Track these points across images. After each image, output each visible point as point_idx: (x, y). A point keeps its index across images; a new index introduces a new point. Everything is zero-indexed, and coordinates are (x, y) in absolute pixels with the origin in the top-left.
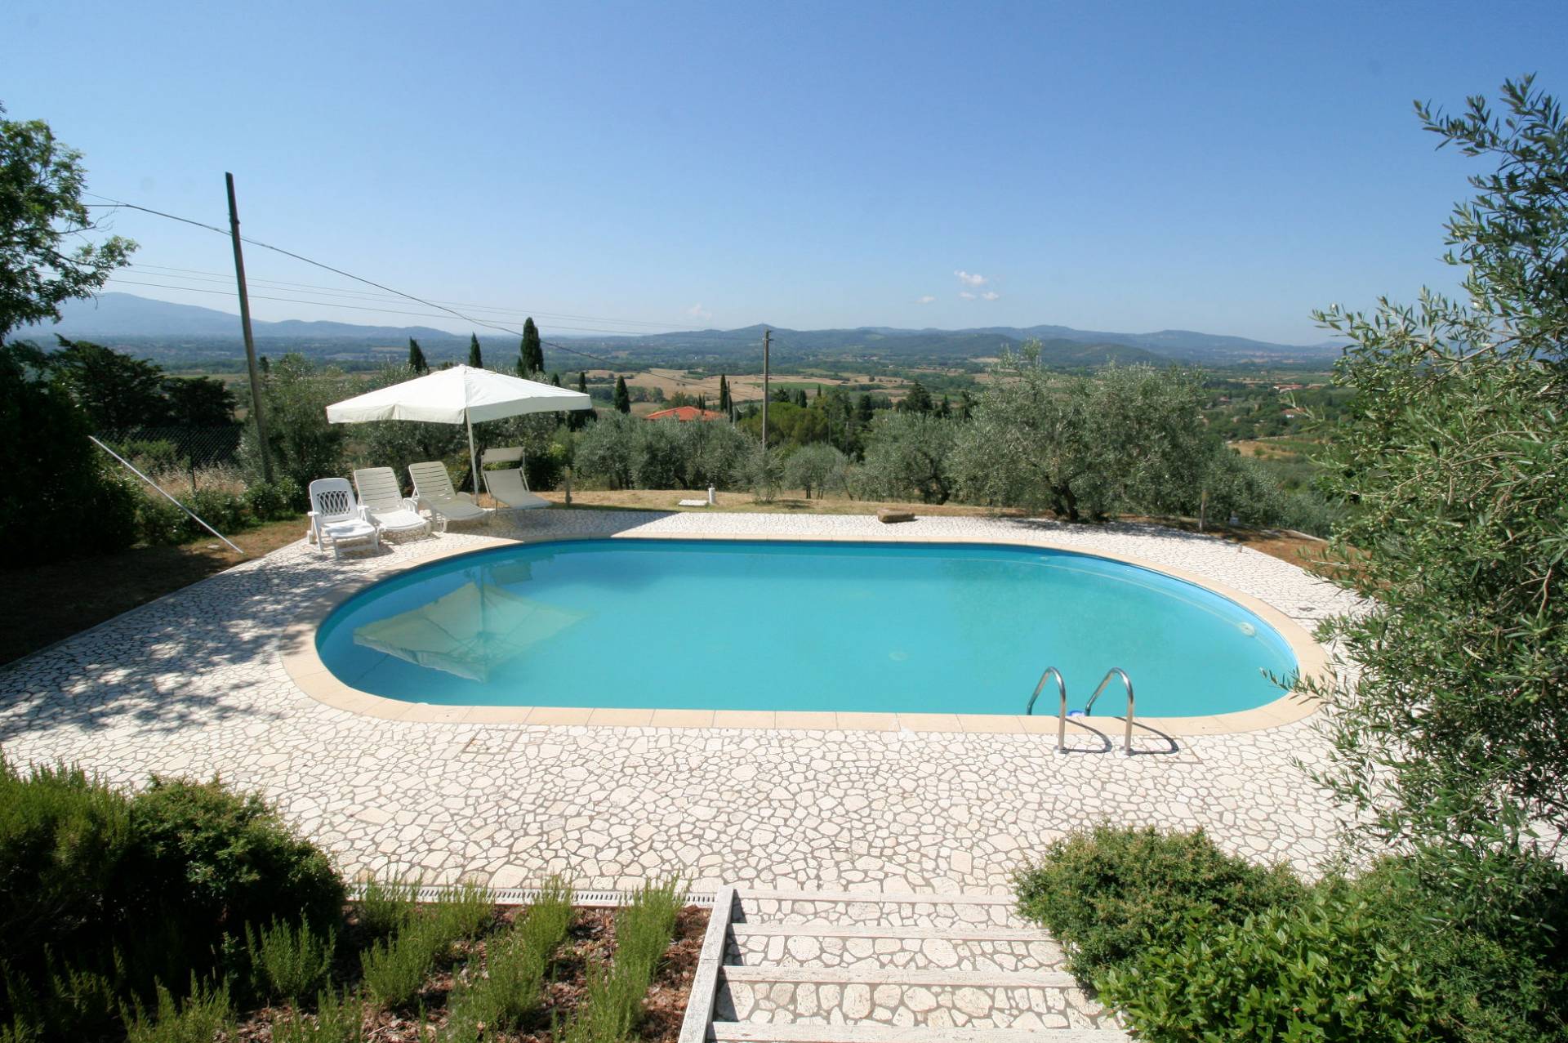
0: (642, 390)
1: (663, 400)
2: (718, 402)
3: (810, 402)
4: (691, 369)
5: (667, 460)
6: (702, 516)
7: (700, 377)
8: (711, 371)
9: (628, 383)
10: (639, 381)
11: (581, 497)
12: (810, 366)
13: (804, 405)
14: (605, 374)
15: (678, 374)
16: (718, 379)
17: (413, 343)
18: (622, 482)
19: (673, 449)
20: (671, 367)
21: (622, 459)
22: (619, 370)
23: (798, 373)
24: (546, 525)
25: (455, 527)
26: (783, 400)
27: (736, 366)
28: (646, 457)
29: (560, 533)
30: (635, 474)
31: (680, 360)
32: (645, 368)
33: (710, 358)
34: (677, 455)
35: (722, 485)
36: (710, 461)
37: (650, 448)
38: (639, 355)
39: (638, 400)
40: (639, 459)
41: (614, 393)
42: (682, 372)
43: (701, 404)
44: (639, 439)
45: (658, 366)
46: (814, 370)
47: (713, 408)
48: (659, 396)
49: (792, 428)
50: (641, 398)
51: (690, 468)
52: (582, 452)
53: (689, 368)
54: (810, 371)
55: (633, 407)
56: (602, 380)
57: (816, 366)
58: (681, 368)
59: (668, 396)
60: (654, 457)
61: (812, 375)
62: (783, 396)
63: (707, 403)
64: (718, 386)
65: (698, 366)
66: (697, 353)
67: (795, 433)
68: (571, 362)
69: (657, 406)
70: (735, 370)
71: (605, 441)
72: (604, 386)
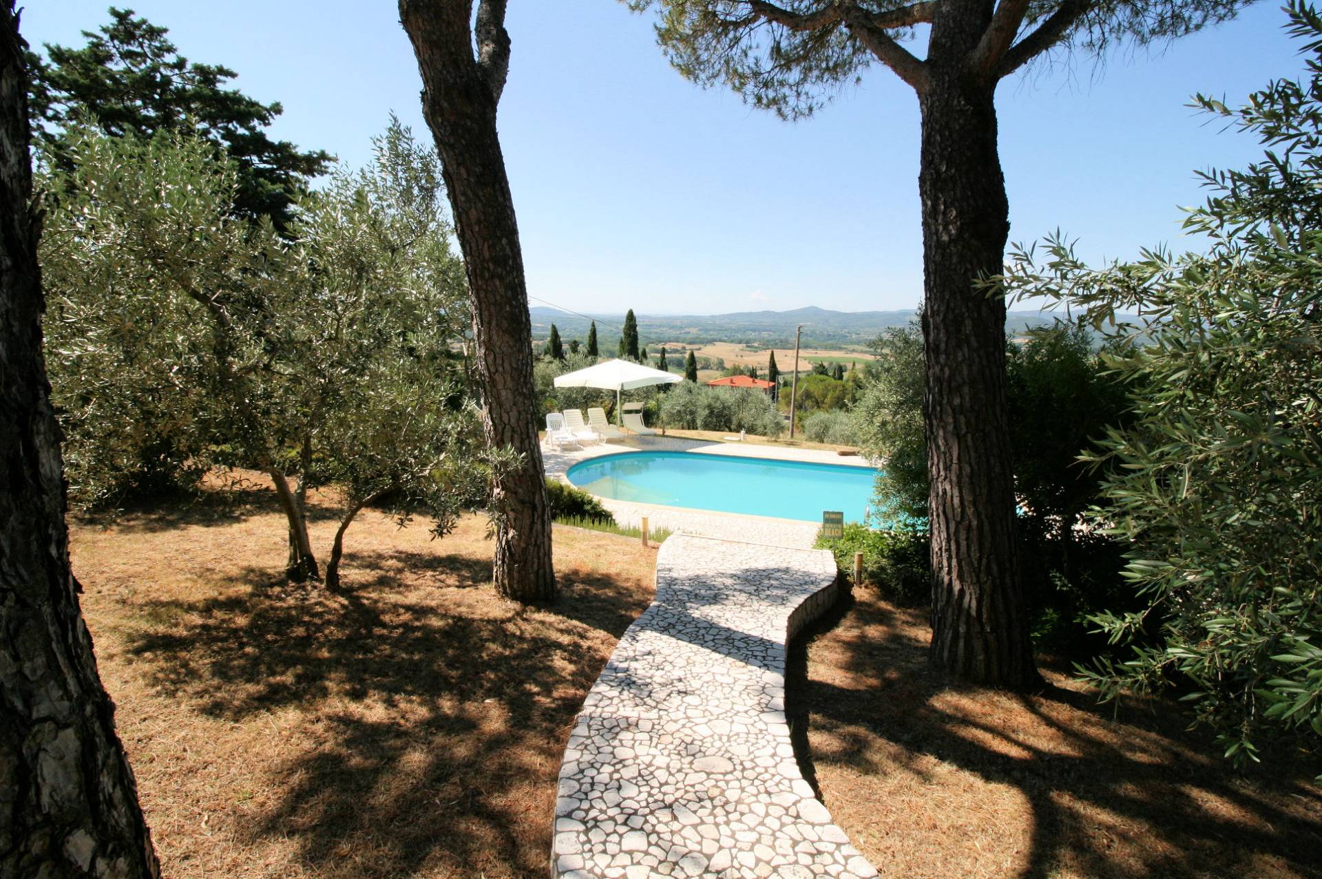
0: (707, 360)
1: (724, 368)
2: (767, 372)
3: (846, 375)
4: (748, 343)
5: (720, 415)
6: (735, 445)
7: (756, 350)
8: (766, 345)
9: (696, 354)
10: (706, 352)
11: (669, 432)
12: (852, 343)
13: (841, 378)
14: (679, 346)
15: (738, 347)
16: (769, 352)
17: (554, 327)
18: (692, 425)
19: (724, 408)
20: (732, 342)
21: (692, 413)
22: (690, 343)
23: (840, 349)
24: (653, 443)
25: (610, 441)
26: (822, 373)
27: (787, 342)
28: (707, 412)
29: (661, 448)
30: (699, 422)
31: (740, 336)
32: (711, 341)
33: (765, 335)
34: (726, 412)
35: (751, 430)
36: (746, 416)
37: (709, 406)
38: (707, 331)
39: (703, 368)
40: (702, 413)
41: (685, 362)
42: (741, 346)
43: (753, 374)
44: (703, 399)
45: (721, 341)
46: (856, 347)
47: (763, 377)
48: (721, 365)
49: (825, 396)
50: (706, 367)
51: (735, 421)
52: (666, 406)
53: (747, 342)
54: (851, 347)
55: (699, 374)
56: (676, 351)
57: (858, 343)
58: (740, 342)
59: (728, 365)
60: (712, 412)
61: (854, 351)
62: (821, 370)
63: (759, 373)
64: (768, 358)
65: (755, 341)
66: (754, 331)
67: (828, 400)
68: (653, 336)
69: (718, 373)
70: (784, 345)
71: (681, 401)
72: (677, 355)
